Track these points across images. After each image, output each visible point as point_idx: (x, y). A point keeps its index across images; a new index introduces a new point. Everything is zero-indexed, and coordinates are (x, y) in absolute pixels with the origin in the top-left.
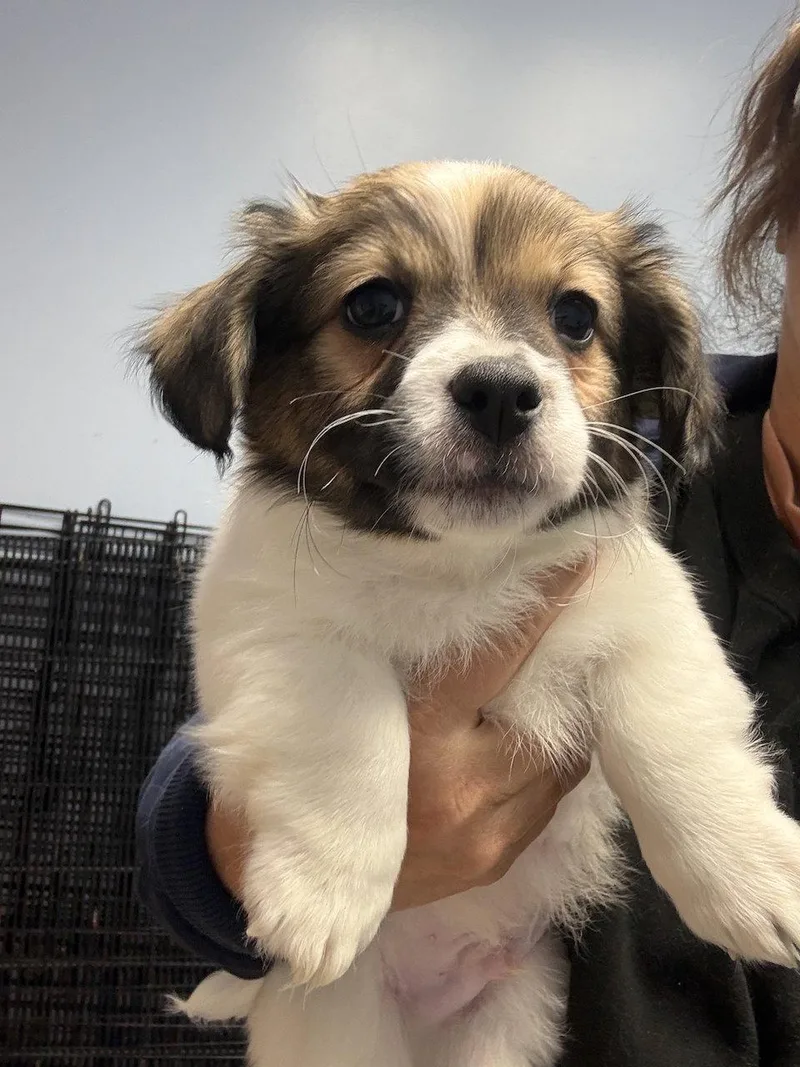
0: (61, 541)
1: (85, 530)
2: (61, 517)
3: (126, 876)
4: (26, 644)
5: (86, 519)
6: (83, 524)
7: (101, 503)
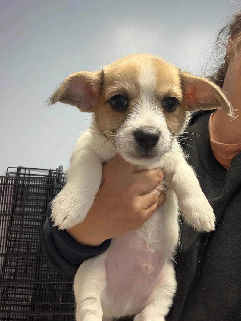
0: (48, 179)
1: (55, 175)
2: (48, 171)
3: (70, 285)
4: (38, 211)
5: (56, 172)
6: (54, 173)
7: (60, 167)
